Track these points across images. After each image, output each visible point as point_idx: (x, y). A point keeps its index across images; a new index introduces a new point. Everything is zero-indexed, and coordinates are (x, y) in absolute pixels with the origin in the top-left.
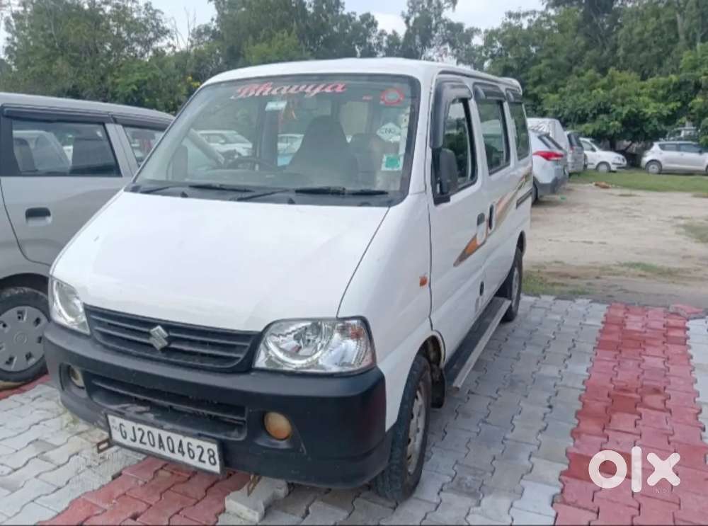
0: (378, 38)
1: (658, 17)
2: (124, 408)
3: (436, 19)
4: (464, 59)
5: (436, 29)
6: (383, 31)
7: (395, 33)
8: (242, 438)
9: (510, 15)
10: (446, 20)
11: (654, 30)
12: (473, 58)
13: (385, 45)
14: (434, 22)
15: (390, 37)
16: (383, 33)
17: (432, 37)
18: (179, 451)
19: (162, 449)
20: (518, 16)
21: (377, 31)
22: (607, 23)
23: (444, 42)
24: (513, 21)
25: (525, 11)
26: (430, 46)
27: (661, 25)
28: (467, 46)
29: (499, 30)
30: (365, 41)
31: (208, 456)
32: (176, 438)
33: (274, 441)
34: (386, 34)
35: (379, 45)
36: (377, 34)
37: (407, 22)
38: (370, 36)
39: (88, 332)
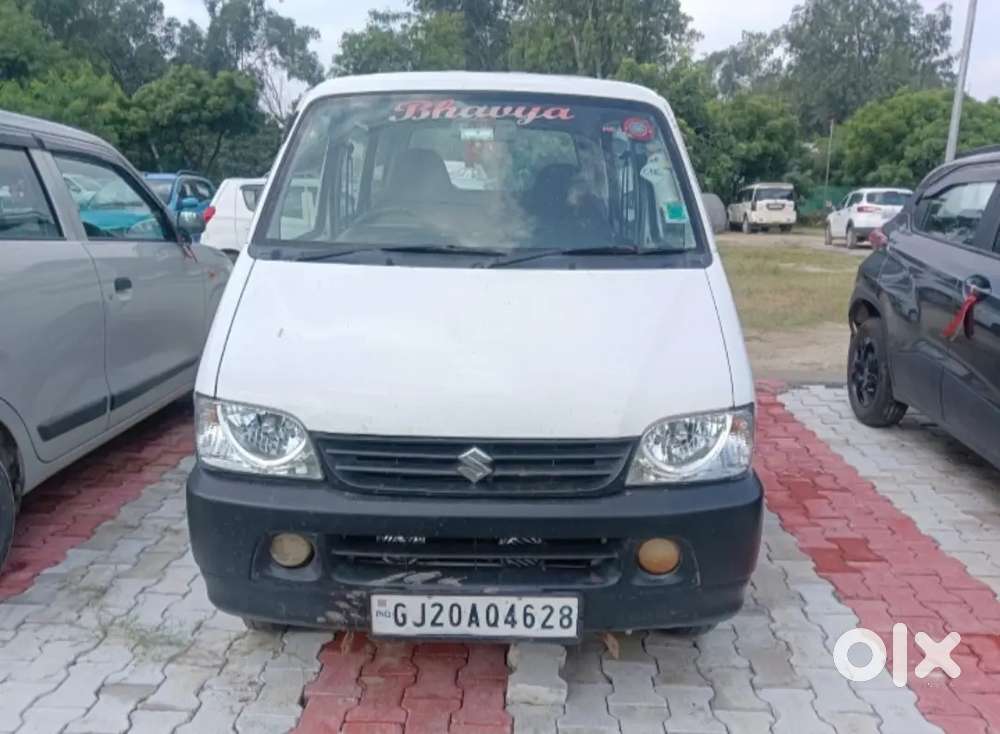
0: (166, 30)
1: (552, 37)
2: (401, 580)
3: (255, 10)
4: (298, 71)
5: (256, 25)
6: (173, 19)
7: (193, 25)
8: (613, 581)
9: (376, 15)
10: (271, 13)
11: (550, 52)
12: (310, 71)
13: (177, 41)
14: (252, 14)
15: (184, 29)
16: (172, 23)
17: (250, 35)
18: (506, 622)
19: (474, 625)
20: (385, 18)
21: (163, 18)
22: (491, 38)
23: (271, 45)
24: (380, 25)
25: (396, 13)
26: (249, 49)
27: (556, 48)
28: (300, 53)
29: (364, 35)
30: (145, 32)
31: (559, 616)
32: (504, 603)
33: (653, 577)
34: (178, 25)
35: (168, 38)
36: (164, 23)
37: (212, 9)
38: (152, 25)
39: (319, 476)
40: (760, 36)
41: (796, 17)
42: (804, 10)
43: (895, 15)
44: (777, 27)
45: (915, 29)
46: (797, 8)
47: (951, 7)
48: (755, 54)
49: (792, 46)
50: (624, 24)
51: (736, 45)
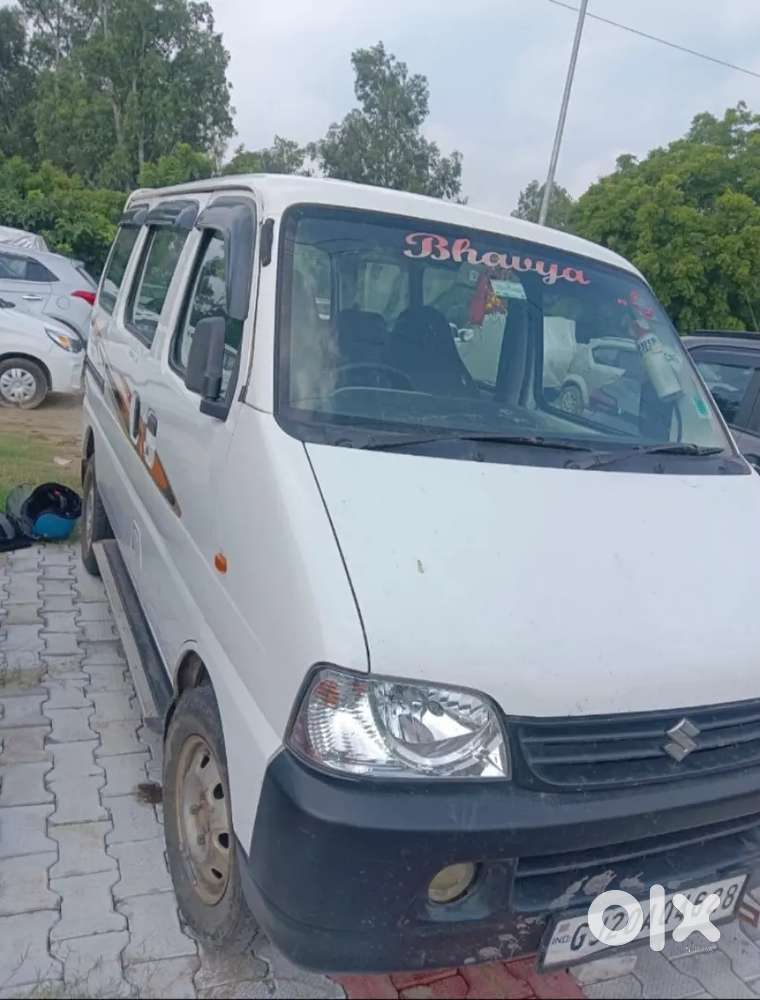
1: (89, 100)
2: (581, 893)
11: (85, 118)
31: (724, 899)
40: (291, 145)
41: (332, 134)
42: (340, 130)
43: (417, 153)
44: (314, 141)
45: (433, 169)
46: (334, 126)
47: (462, 156)
48: (286, 161)
49: (326, 163)
50: (171, 104)
51: (269, 149)
